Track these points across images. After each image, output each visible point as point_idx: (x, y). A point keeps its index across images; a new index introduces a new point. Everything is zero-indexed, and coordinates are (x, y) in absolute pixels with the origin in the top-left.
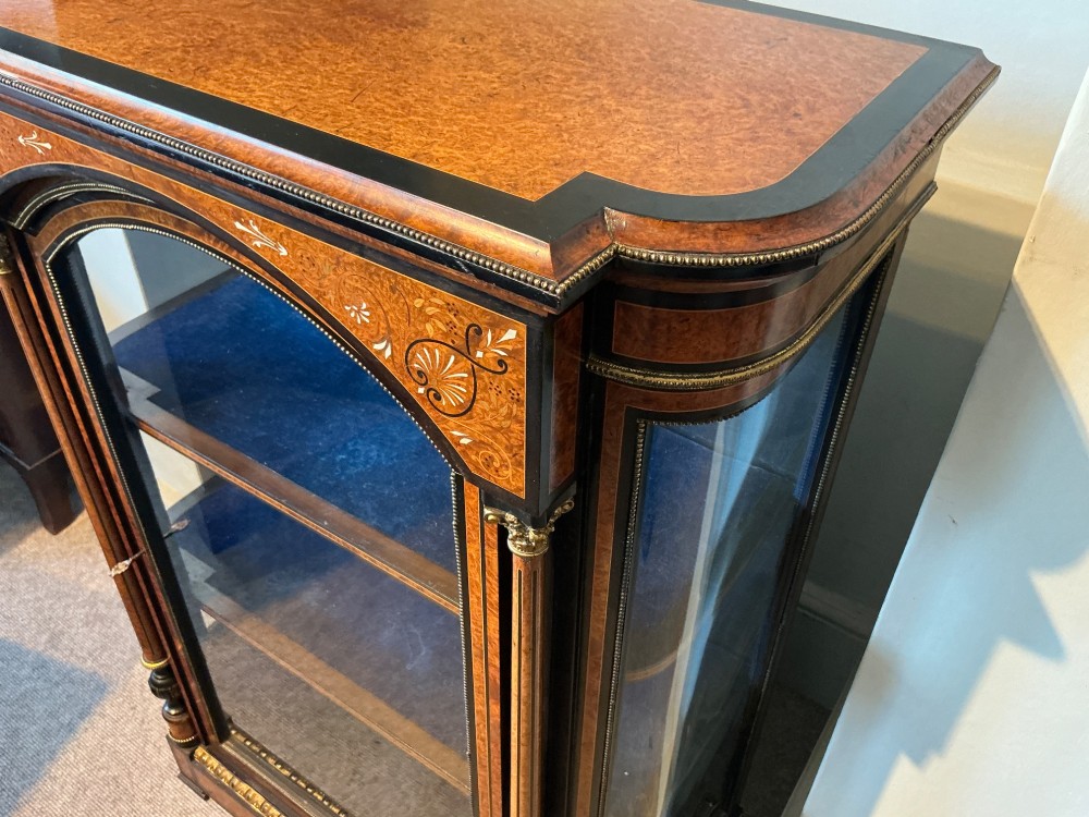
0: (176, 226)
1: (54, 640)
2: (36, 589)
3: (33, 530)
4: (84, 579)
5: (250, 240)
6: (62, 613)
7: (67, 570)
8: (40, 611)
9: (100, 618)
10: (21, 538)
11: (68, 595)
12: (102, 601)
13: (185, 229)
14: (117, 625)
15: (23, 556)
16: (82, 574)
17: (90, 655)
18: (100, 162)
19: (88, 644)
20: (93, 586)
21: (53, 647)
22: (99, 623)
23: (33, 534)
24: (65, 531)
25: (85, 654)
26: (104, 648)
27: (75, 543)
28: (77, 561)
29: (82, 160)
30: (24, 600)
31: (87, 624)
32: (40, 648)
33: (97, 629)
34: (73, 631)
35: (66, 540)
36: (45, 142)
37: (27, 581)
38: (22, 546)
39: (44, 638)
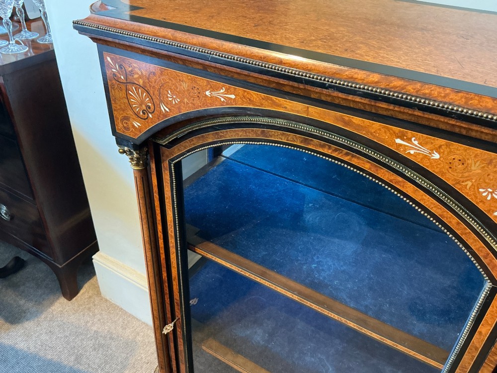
0: (301, 142)
1: (78, 359)
2: (64, 331)
3: (58, 299)
4: (89, 325)
5: (405, 150)
6: (80, 344)
7: (79, 320)
8: (68, 343)
9: (101, 346)
10: (52, 304)
11: (81, 334)
12: (101, 336)
13: (309, 144)
14: (111, 350)
15: (54, 313)
16: (88, 322)
17: (99, 367)
18: (279, 106)
19: (97, 361)
20: (94, 328)
21: (78, 363)
22: (101, 349)
23: (58, 301)
24: (75, 298)
25: (96, 367)
26: (106, 362)
27: (81, 305)
28: (84, 315)
29: (262, 105)
30: (58, 337)
31: (95, 349)
32: (71, 364)
33: (100, 352)
34: (88, 354)
35: (76, 304)
36: (231, 94)
37: (58, 326)
38: (53, 308)
39: (73, 358)
